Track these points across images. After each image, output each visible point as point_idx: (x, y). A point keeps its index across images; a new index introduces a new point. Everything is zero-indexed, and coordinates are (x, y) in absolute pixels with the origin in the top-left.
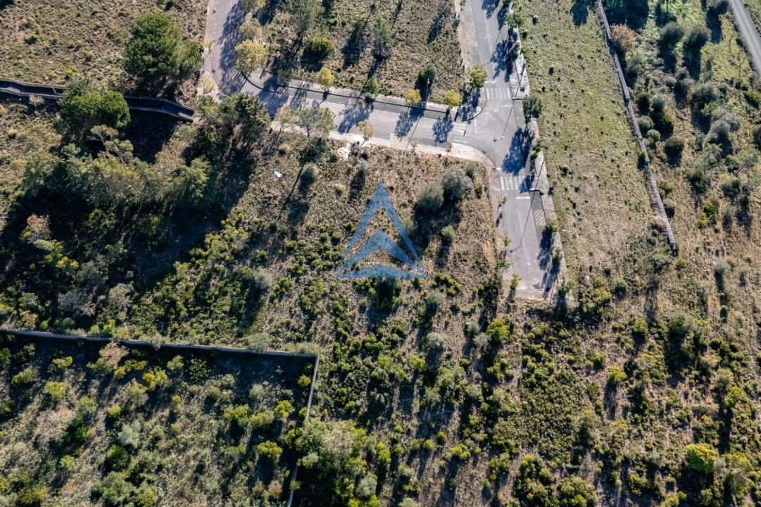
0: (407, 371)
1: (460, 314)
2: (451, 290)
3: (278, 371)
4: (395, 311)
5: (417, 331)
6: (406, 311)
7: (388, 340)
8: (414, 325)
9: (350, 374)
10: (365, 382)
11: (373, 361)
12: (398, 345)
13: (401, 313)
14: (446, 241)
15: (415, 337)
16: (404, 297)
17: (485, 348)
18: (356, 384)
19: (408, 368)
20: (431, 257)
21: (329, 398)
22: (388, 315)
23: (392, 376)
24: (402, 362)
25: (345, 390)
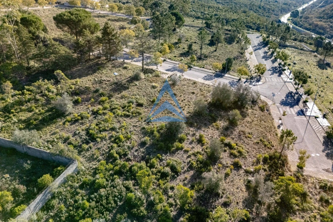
0: (171, 205)
1: (241, 172)
2: (235, 152)
3: (25, 165)
4: (174, 153)
5: (192, 173)
6: (185, 156)
7: (159, 172)
8: (191, 167)
9: (102, 190)
10: (115, 202)
11: (134, 185)
12: (168, 178)
13: (179, 156)
14: (233, 124)
15: (189, 178)
16: (185, 145)
17: (272, 209)
18: (105, 201)
19: (173, 202)
20: (218, 129)
21: (64, 209)
22: (166, 153)
23: (151, 205)
24: (167, 195)
25: (87, 204)
